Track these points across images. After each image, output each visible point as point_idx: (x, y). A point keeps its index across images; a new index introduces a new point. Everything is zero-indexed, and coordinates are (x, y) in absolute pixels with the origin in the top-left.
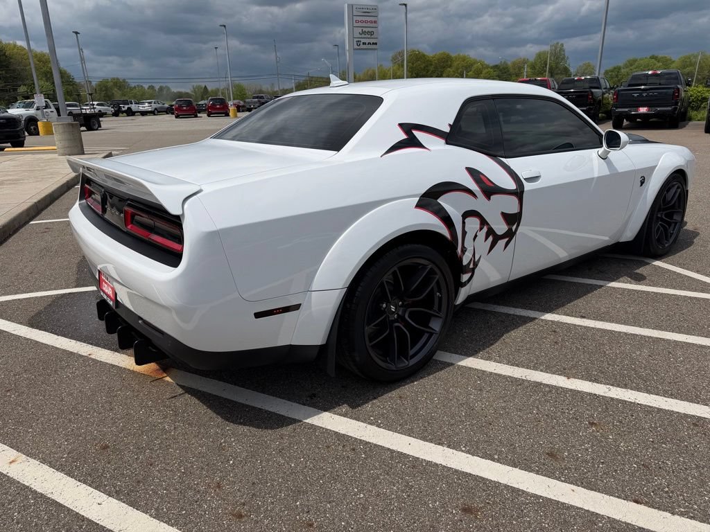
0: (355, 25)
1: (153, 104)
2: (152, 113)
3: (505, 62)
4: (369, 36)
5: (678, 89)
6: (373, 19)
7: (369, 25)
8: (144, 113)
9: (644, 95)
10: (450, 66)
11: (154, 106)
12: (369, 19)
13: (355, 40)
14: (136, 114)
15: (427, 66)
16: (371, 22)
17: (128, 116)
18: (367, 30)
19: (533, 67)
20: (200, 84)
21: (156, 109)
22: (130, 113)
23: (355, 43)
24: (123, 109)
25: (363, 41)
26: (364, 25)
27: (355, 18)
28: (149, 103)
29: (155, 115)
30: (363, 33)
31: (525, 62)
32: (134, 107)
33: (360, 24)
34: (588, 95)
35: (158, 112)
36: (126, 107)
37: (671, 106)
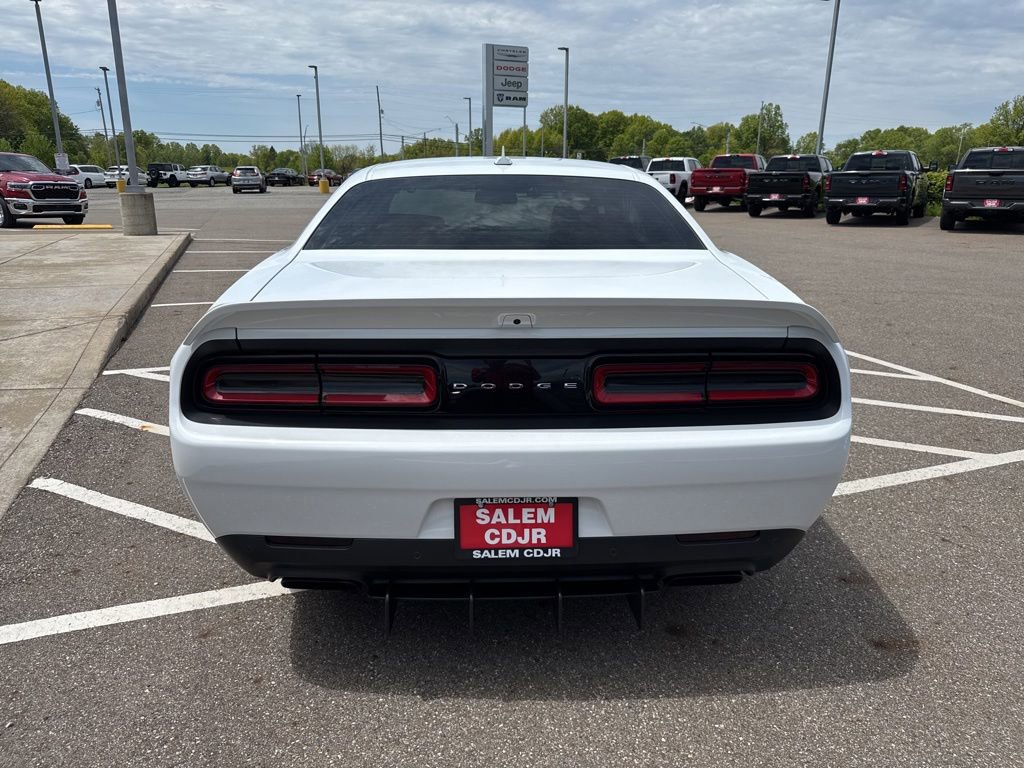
0: (496, 72)
1: (208, 172)
2: (208, 183)
3: (699, 128)
4: (515, 88)
5: (906, 176)
6: (521, 65)
7: (515, 73)
8: (194, 184)
9: (864, 182)
10: (623, 132)
11: (210, 173)
12: (515, 65)
13: (496, 93)
14: (182, 184)
15: (591, 130)
16: (518, 69)
17: (171, 186)
18: (512, 80)
19: (738, 135)
20: (264, 144)
21: (212, 178)
22: (173, 182)
23: (496, 97)
24: (165, 177)
25: (506, 94)
26: (509, 72)
27: (497, 63)
28: (204, 169)
29: (210, 186)
30: (508, 83)
31: (728, 129)
32: (180, 175)
33: (503, 72)
34: (803, 180)
35: (216, 182)
36: (169, 174)
37: (896, 197)
